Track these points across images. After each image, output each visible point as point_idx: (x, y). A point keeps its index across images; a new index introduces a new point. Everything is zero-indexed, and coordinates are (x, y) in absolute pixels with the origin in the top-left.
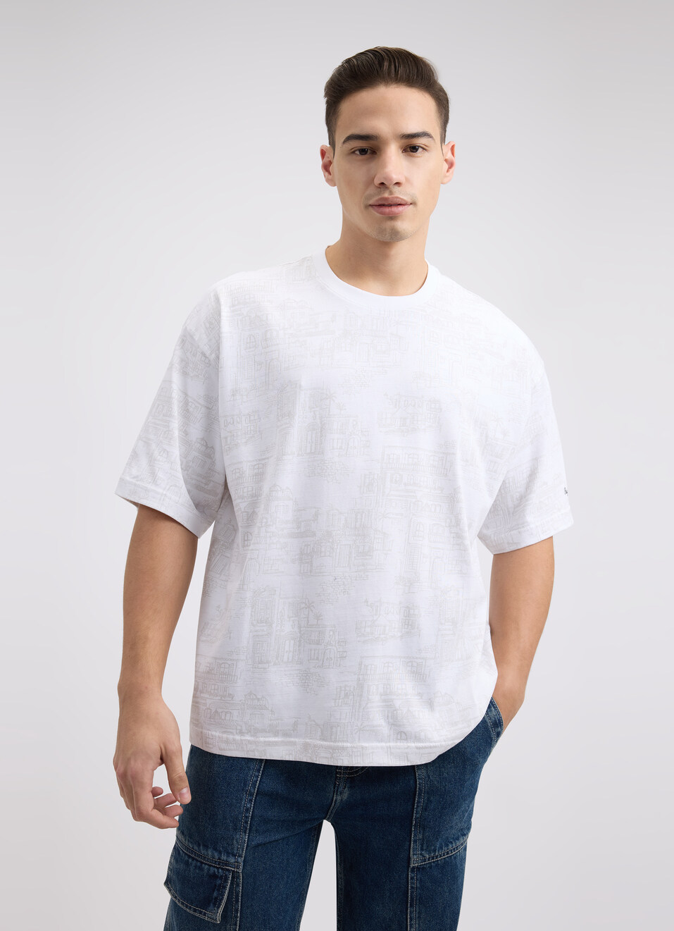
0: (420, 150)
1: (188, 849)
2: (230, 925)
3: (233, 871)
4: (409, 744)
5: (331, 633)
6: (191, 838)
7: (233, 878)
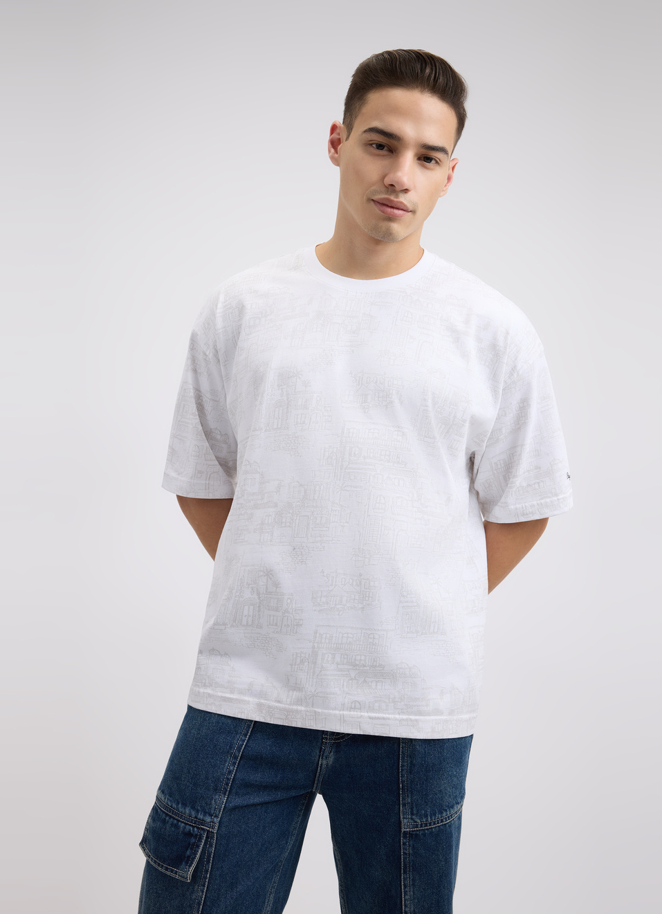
0: (433, 162)
1: (166, 808)
2: (199, 886)
3: (208, 831)
4: (362, 714)
5: (289, 601)
6: (170, 796)
7: (207, 837)
